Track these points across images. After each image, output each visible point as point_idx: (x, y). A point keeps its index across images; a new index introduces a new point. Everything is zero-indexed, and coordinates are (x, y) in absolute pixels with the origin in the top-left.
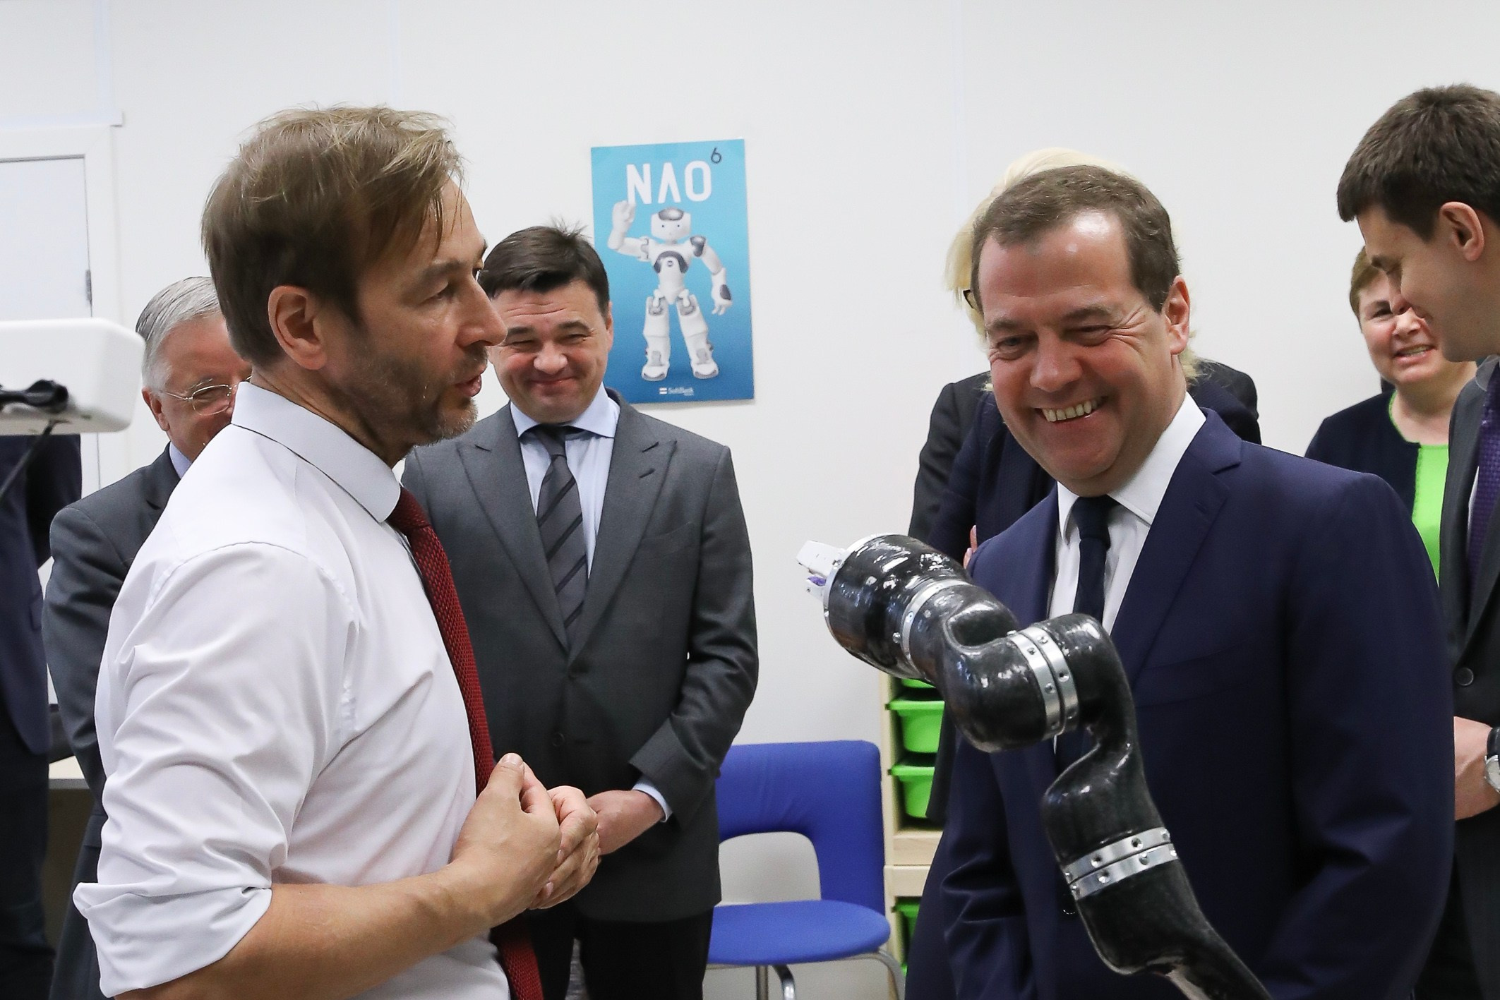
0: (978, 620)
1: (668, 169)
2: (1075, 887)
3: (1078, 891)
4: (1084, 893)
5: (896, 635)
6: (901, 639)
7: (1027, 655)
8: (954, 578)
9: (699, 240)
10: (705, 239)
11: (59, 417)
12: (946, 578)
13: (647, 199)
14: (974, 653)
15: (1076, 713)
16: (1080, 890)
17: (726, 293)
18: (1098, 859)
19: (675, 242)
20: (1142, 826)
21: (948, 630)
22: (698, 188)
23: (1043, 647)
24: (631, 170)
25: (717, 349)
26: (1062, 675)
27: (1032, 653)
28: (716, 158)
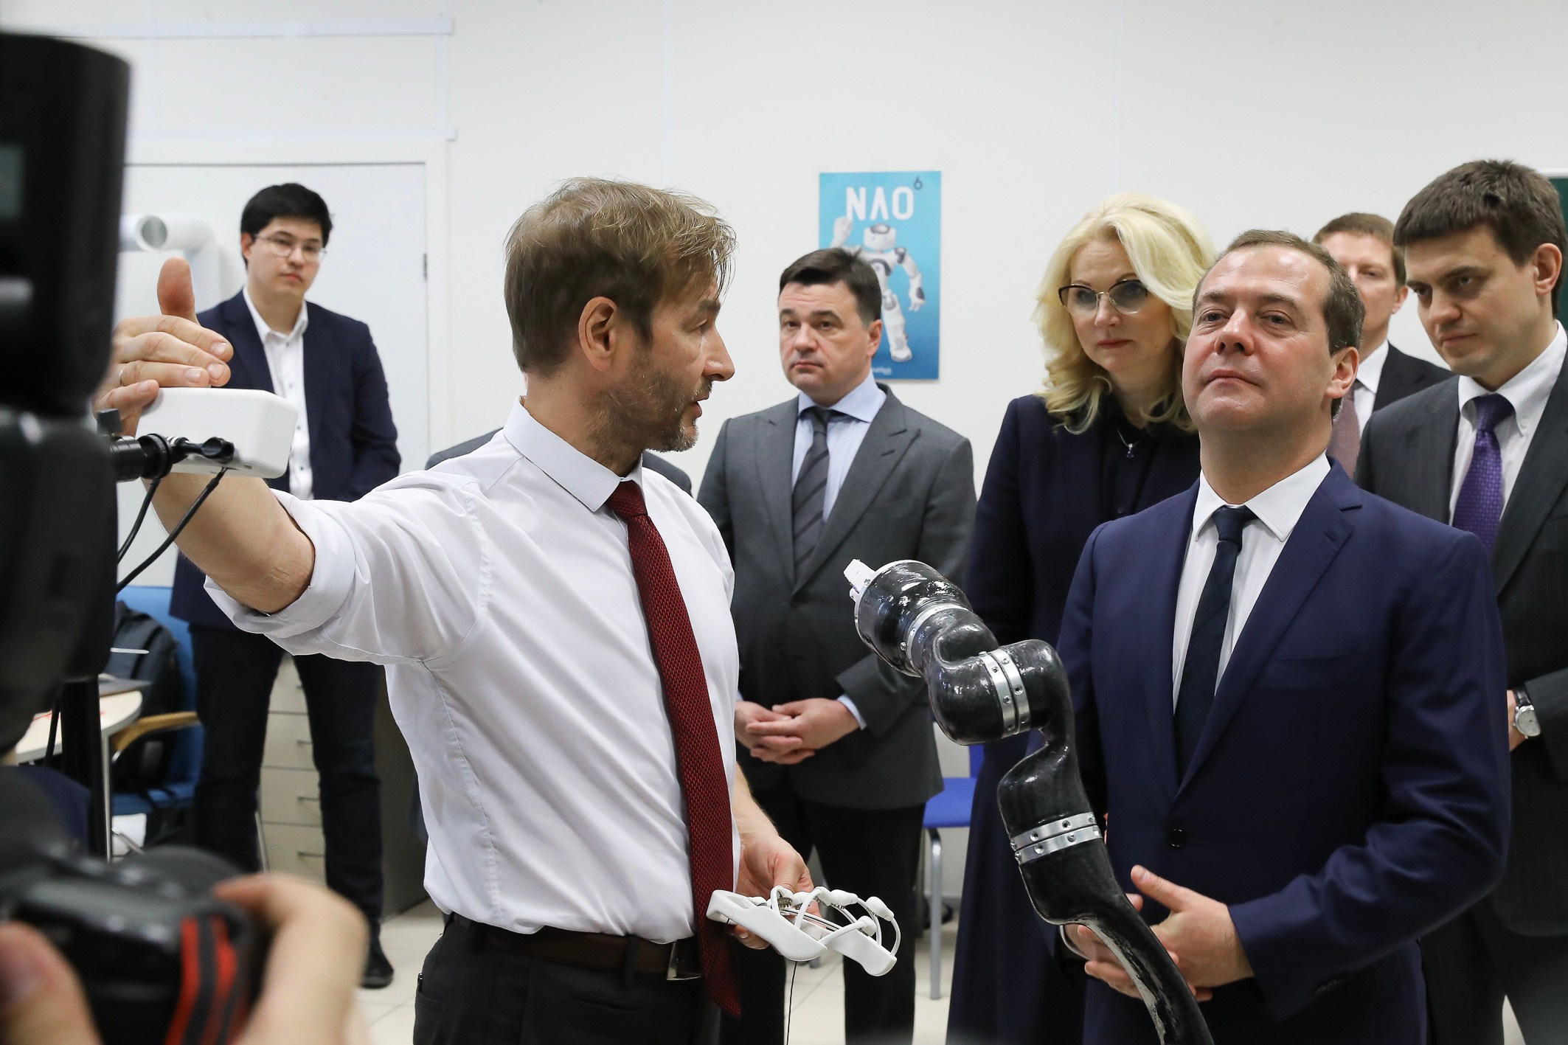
0: (962, 639)
1: (880, 192)
2: (1018, 855)
3: (1020, 858)
4: (1025, 859)
5: (903, 644)
6: (906, 647)
7: (991, 672)
8: (953, 602)
9: (901, 250)
10: (905, 250)
11: (229, 465)
12: (946, 602)
13: (862, 216)
14: (953, 668)
15: (1027, 720)
16: (1022, 857)
17: (921, 294)
18: (1036, 835)
19: (882, 252)
20: (1074, 811)
21: (936, 647)
22: (903, 209)
23: (1004, 666)
24: (850, 192)
25: (911, 338)
26: (1017, 690)
27: (996, 671)
28: (918, 185)
